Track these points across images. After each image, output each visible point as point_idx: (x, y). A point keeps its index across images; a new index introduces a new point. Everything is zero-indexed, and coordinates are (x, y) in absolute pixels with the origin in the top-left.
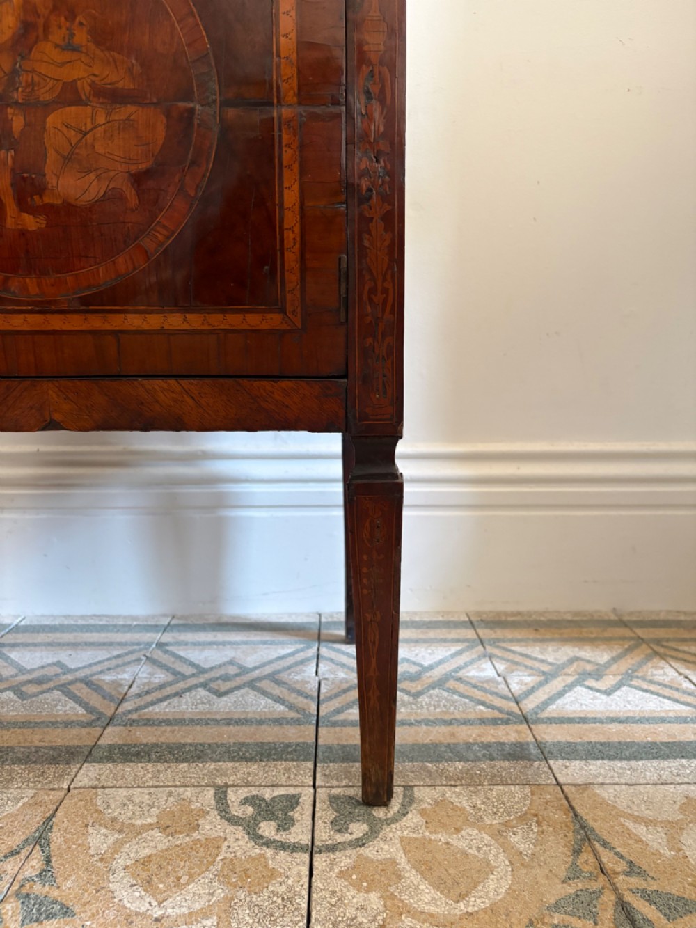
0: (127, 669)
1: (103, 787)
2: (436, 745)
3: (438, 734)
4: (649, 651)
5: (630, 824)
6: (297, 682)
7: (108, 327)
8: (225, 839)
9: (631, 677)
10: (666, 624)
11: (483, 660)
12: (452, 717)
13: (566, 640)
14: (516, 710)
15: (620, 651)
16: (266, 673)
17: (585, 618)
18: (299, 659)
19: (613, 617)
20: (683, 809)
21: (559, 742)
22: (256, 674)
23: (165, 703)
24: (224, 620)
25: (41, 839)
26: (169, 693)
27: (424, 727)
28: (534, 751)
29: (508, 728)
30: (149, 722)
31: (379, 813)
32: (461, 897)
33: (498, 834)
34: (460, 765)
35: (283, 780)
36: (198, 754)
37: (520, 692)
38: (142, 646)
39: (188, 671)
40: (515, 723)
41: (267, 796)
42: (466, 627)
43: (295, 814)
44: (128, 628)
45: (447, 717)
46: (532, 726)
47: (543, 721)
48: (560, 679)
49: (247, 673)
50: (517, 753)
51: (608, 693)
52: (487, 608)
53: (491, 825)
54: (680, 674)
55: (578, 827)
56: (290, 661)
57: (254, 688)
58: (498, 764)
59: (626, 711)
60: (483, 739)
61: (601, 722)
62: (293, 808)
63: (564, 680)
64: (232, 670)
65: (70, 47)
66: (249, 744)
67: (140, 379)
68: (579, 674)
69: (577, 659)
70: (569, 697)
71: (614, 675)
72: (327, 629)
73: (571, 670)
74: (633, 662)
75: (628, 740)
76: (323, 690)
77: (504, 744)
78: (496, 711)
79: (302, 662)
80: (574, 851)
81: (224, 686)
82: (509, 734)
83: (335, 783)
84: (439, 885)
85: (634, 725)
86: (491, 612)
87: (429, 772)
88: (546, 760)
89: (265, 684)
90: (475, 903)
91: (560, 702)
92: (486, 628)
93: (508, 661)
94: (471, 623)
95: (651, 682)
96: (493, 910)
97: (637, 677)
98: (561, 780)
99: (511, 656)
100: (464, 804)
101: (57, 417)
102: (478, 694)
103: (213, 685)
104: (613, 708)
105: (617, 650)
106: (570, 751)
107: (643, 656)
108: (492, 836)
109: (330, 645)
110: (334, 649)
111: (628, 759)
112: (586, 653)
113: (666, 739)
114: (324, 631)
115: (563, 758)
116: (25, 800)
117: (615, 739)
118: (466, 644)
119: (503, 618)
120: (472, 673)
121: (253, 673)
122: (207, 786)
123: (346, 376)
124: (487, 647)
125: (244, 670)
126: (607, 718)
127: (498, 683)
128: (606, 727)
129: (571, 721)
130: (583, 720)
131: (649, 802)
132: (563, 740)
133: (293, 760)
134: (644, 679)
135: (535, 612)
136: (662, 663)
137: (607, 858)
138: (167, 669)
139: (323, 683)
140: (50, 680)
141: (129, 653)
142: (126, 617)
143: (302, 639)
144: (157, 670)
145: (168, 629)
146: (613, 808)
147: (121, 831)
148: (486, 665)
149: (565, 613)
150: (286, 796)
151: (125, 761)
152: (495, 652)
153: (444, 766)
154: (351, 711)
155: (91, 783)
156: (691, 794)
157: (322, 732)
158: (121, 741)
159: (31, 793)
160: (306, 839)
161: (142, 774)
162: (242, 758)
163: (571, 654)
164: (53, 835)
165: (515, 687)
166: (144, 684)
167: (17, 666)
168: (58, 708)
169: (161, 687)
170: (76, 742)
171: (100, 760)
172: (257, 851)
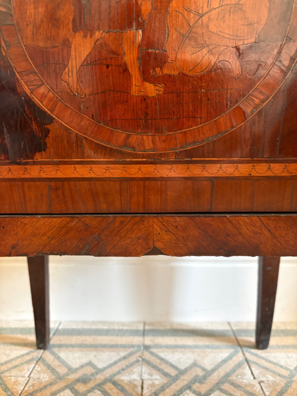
0: (134, 370)
6: (246, 385)
7: (206, 174)
16: (222, 375)
18: (237, 362)
22: (215, 377)
24: (175, 327)
26: (169, 395)
38: (136, 348)
44: (122, 333)
49: (210, 375)
57: (222, 391)
64: (201, 373)
72: (241, 336)
76: (266, 392)
79: (239, 366)
89: (227, 387)
101: (159, 245)
103: (194, 387)
114: (239, 338)
125: (208, 374)
138: (159, 370)
139: (262, 384)
140: (90, 380)
141: (131, 354)
142: (118, 323)
143: (229, 344)
144: (154, 371)
145: (146, 333)
166: (151, 385)
167: (66, 366)
169: (162, 389)
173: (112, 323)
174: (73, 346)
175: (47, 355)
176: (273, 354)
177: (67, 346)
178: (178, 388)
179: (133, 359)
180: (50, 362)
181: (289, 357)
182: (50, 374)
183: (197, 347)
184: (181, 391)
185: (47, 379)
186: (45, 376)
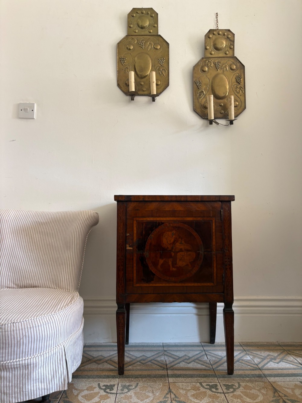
0: (162, 357)
1: (176, 382)
2: (242, 375)
3: (241, 372)
4: (287, 353)
5: (284, 389)
6: (204, 360)
8: (206, 391)
10: (291, 346)
11: (246, 355)
13: (266, 350)
14: (257, 367)
15: (280, 353)
16: (196, 358)
17: (270, 344)
18: (202, 355)
19: (277, 344)
20: (295, 386)
21: (268, 374)
22: (193, 358)
23: (177, 365)
24: (177, 344)
25: (170, 391)
26: (176, 363)
27: (238, 371)
28: (263, 376)
29: (256, 371)
30: (176, 369)
31: (234, 387)
32: (254, 400)
33: (259, 390)
34: (248, 379)
35: (212, 381)
36: (191, 376)
38: (161, 351)
39: (177, 358)
40: (258, 370)
41: (211, 384)
42: (240, 347)
43: (218, 387)
44: (154, 346)
45: (242, 369)
46: (262, 371)
47: (264, 369)
48: (266, 360)
50: (259, 376)
51: (278, 363)
52: (244, 341)
53: (257, 389)
54: (294, 358)
55: (274, 389)
56: (199, 355)
57: (195, 362)
58: (256, 378)
59: (282, 367)
60: (251, 373)
61: (277, 369)
62: (217, 386)
64: (187, 358)
65: (181, 243)
66: (201, 374)
68: (270, 359)
69: (270, 355)
70: (269, 364)
71: (279, 359)
73: (268, 358)
74: (283, 356)
75: (283, 373)
76: (211, 363)
77: (256, 374)
78: (253, 367)
79: (203, 355)
80: (274, 393)
81: (188, 361)
82: (257, 372)
83: (223, 382)
84: (250, 398)
85: (284, 370)
86: (245, 342)
87: (242, 380)
88: (266, 377)
89: (197, 361)
90: (257, 401)
91: (267, 365)
92: (245, 346)
93: (253, 355)
94: (241, 345)
95: (287, 360)
96: (261, 402)
97: (284, 359)
98: (270, 381)
99: (253, 354)
100: (251, 385)
102: (248, 364)
103: (185, 361)
104: (279, 366)
106: (270, 376)
107: (285, 354)
108: (258, 391)
110: (209, 352)
111: (283, 377)
112: (271, 353)
113: (291, 373)
116: (161, 385)
117: (280, 373)
118: (241, 351)
119: (249, 344)
120: (245, 358)
122: (197, 382)
124: (247, 352)
125: (190, 358)
127: (252, 361)
128: (278, 370)
129: (270, 369)
130: (273, 369)
131: (288, 385)
133: (212, 377)
134: (286, 360)
135: (256, 342)
136: (290, 356)
137: (280, 394)
138: (171, 357)
139: (210, 361)
140: (145, 360)
141: (159, 353)
142: (150, 343)
144: (169, 357)
145: (164, 346)
146: (281, 386)
147: (185, 390)
148: (248, 356)
149: (264, 342)
150: (214, 384)
151: (177, 377)
152: (249, 353)
153: (244, 379)
154: (220, 367)
155: (173, 381)
156: (296, 384)
157: (216, 372)
158: (173, 373)
159: (162, 384)
160: (222, 392)
161: (182, 380)
162: (201, 377)
163: (268, 354)
164: (172, 391)
165: (256, 362)
166: (169, 361)
167: (135, 356)
168: (153, 366)
169: (173, 361)
170: (163, 374)
171: (171, 377)
172: (214, 393)
173: (148, 343)
174: (134, 351)
176: (217, 352)
177: (132, 351)
178: (179, 361)
179: (161, 354)
180: (127, 356)
181: (223, 353)
183: (186, 350)
184: (180, 362)
185: (129, 360)
186: (128, 359)
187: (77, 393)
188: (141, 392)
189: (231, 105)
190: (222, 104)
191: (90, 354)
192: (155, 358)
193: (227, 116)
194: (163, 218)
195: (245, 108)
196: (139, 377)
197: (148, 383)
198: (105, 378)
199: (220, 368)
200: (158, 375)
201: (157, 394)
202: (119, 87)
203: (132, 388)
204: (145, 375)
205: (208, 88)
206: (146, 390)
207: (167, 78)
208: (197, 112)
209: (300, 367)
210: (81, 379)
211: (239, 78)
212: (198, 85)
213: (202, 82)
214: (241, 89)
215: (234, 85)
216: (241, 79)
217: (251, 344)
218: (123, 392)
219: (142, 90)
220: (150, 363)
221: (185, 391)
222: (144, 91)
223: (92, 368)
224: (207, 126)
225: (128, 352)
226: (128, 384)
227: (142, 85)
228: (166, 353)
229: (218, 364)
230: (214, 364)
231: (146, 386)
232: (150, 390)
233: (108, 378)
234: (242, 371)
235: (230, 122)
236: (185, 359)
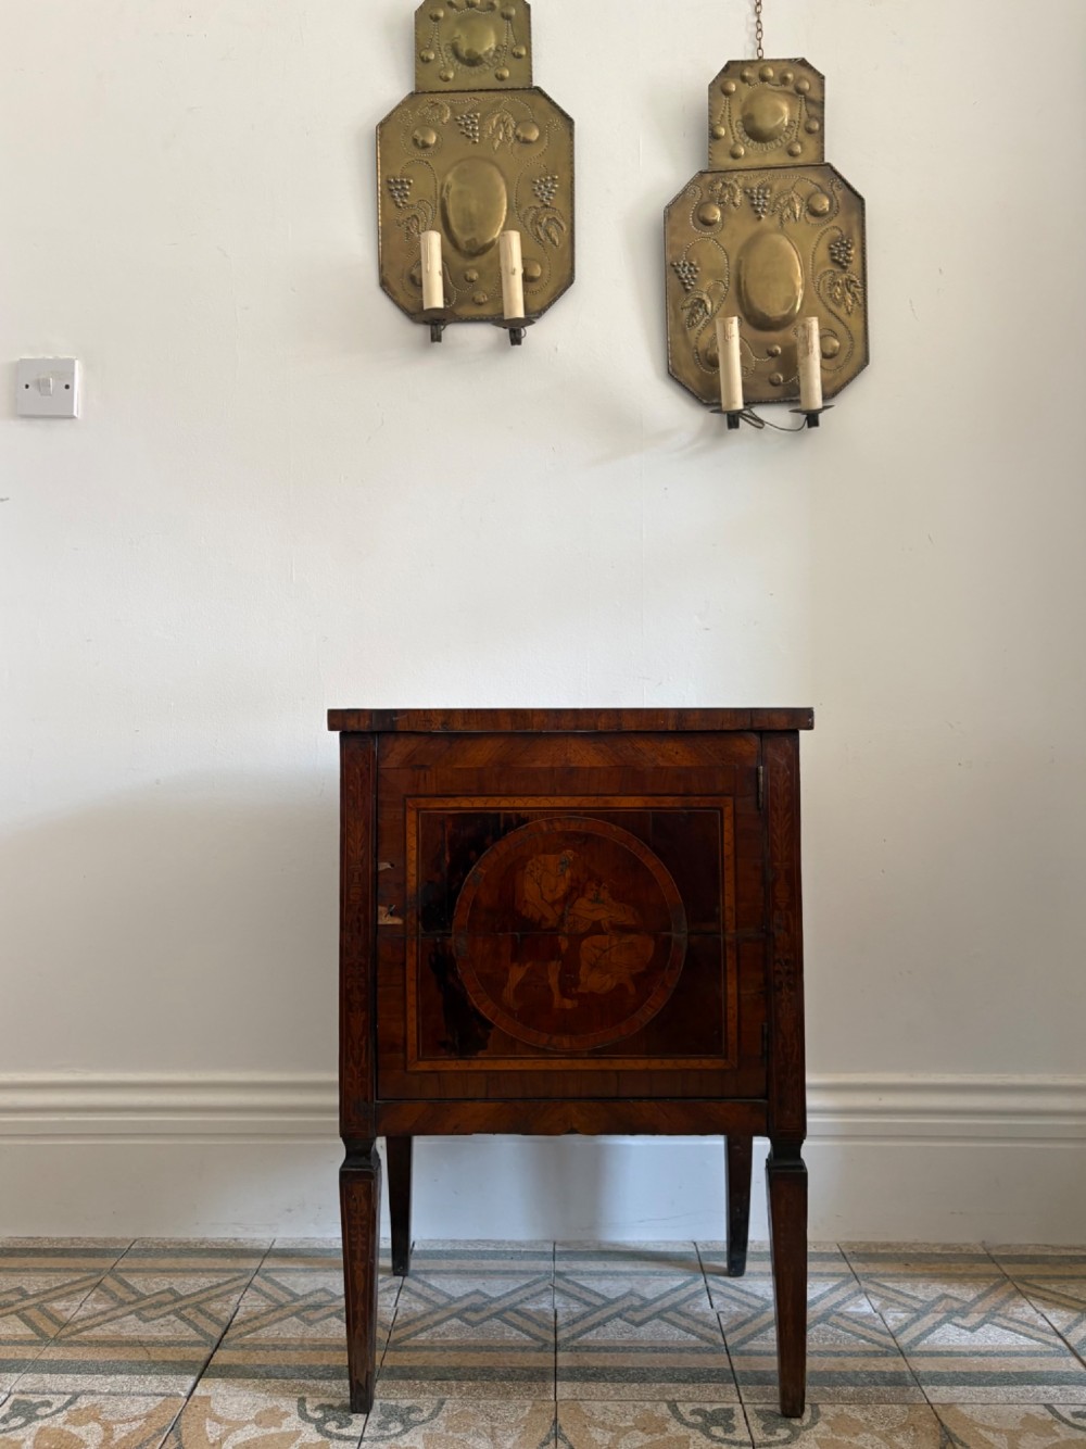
0: (544, 1299)
1: (581, 1400)
2: (830, 1373)
3: (828, 1364)
4: (1013, 1289)
5: (981, 1431)
6: (698, 1314)
7: (612, 1068)
8: (690, 1437)
9: (994, 1315)
10: (1033, 1260)
11: (859, 1296)
12: (839, 1349)
13: (935, 1277)
14: (893, 1344)
15: (985, 1289)
16: (668, 1304)
17: (955, 1252)
18: (693, 1291)
19: (982, 1251)
20: (1023, 1422)
21: (930, 1372)
22: (659, 1305)
23: (594, 1332)
24: (605, 1247)
25: (557, 1434)
26: (592, 1323)
27: (817, 1358)
28: (909, 1378)
29: (887, 1359)
30: (589, 1349)
31: (796, 1422)
33: (886, 1437)
34: (851, 1389)
35: (717, 1398)
36: (641, 1376)
37: (895, 1328)
38: (544, 1275)
39: (599, 1302)
40: (893, 1355)
41: (708, 1409)
42: (840, 1261)
43: (734, 1421)
44: (520, 1255)
45: (834, 1350)
46: (908, 1358)
47: (916, 1354)
48: (930, 1316)
49: (651, 1304)
50: (896, 1380)
51: (972, 1329)
52: (857, 1238)
53: (880, 1432)
54: (1038, 1312)
55: (943, 1433)
56: (684, 1293)
57: (663, 1319)
58: (882, 1388)
59: (986, 1347)
60: (867, 1369)
61: (965, 1355)
62: (732, 1418)
63: (933, 1318)
64: (637, 1302)
65: (596, 900)
66: (679, 1369)
67: (631, 1101)
68: (947, 1312)
69: (945, 1296)
70: (938, 1333)
71: (979, 1313)
72: (708, 1260)
73: (939, 1307)
74: (998, 1299)
75: (987, 1370)
76: (723, 1323)
77: (884, 1373)
78: (875, 1345)
79: (696, 1294)
81: (638, 1317)
82: (889, 1365)
83: (757, 1401)
85: (992, 1358)
86: (861, 1242)
87: (828, 1393)
88: (919, 1385)
89: (670, 1315)
91: (931, 1337)
92: (859, 1261)
93: (883, 1297)
94: (843, 1254)
95: (1011, 1319)
97: (999, 1315)
98: (932, 1401)
99: (886, 1293)
100: (859, 1417)
101: (576, 1126)
102: (859, 1329)
103: (626, 1315)
104: (977, 1343)
105: (983, 1288)
106: (938, 1379)
107: (1006, 1294)
108: (881, 1438)
109: (716, 1277)
110: (721, 1283)
111: (985, 1385)
112: (954, 1291)
113: (1017, 1370)
114: (705, 1262)
115: (933, 1384)
116: (528, 1408)
117: (975, 1369)
118: (841, 1279)
119: (874, 1250)
120: (851, 1308)
121: (654, 1305)
122: (661, 1401)
123: (766, 1097)
124: (862, 1283)
125: (646, 1303)
126: (970, 1352)
127: (876, 1319)
128: (969, 1359)
129: (940, 1354)
130: (950, 1354)
131: (997, 1417)
132: (933, 1370)
133: (718, 1382)
134: (1005, 1316)
135: (905, 1244)
136: (1023, 1302)
138: (579, 1299)
139: (721, 1315)
140: (483, 1309)
141: (536, 1282)
142: (510, 1243)
143: (687, 1271)
144: (571, 1300)
145: (557, 1257)
146: (971, 1420)
147: (612, 1431)
148: (864, 1301)
149: (934, 1245)
150: (723, 1409)
151: (587, 1380)
152: (870, 1287)
153: (839, 1388)
154: (752, 1342)
155: (570, 1397)
156: (1031, 1412)
157: (735, 1359)
158: (575, 1365)
159: (530, 1403)
160: (747, 1438)
161: (605, 1390)
162: (678, 1381)
163: (941, 1292)
164: (565, 1432)
165: (890, 1323)
166: (567, 1313)
167: (444, 1294)
168: (507, 1334)
169: (583, 1316)
170: (540, 1365)
171: (568, 1379)
172: (715, 1445)
173: (503, 1242)
174: (446, 1272)
175: (408, 1282)
176: (750, 1283)
177: (437, 1273)
178: (605, 1316)
179: (540, 1287)
180: (419, 1291)
182: (424, 1303)
183: (636, 1273)
184: (609, 1319)
185: (422, 1308)
186: (418, 1305)
187: (219, 1433)
188: (450, 1433)
189: (807, 352)
190: (779, 349)
191: (283, 1283)
192: (516, 1304)
193: (795, 395)
194: (526, 799)
195: (866, 361)
196: (449, 1375)
197: (479, 1399)
198: (327, 1378)
199: (755, 1344)
200: (518, 1372)
201: (509, 1444)
202: (384, 290)
203: (421, 1419)
204: (474, 1368)
205: (722, 289)
206: (469, 1426)
207: (567, 255)
208: (682, 380)
209: (1055, 1346)
210: (241, 1380)
211: (843, 245)
212: (683, 276)
213: (699, 264)
214: (852, 288)
215: (825, 273)
216: (849, 249)
217: (883, 1251)
218: (386, 1433)
219: (473, 299)
220: (496, 1322)
221: (609, 1435)
222: (480, 304)
223: (282, 1339)
224: (719, 435)
225: (422, 1277)
226: (406, 1403)
227: (472, 281)
228: (560, 1283)
229: (749, 1328)
230: (731, 1331)
231: (471, 1409)
232: (484, 1429)
233: (335, 1379)
234: (834, 1360)
235: (805, 416)
236: (628, 1309)
